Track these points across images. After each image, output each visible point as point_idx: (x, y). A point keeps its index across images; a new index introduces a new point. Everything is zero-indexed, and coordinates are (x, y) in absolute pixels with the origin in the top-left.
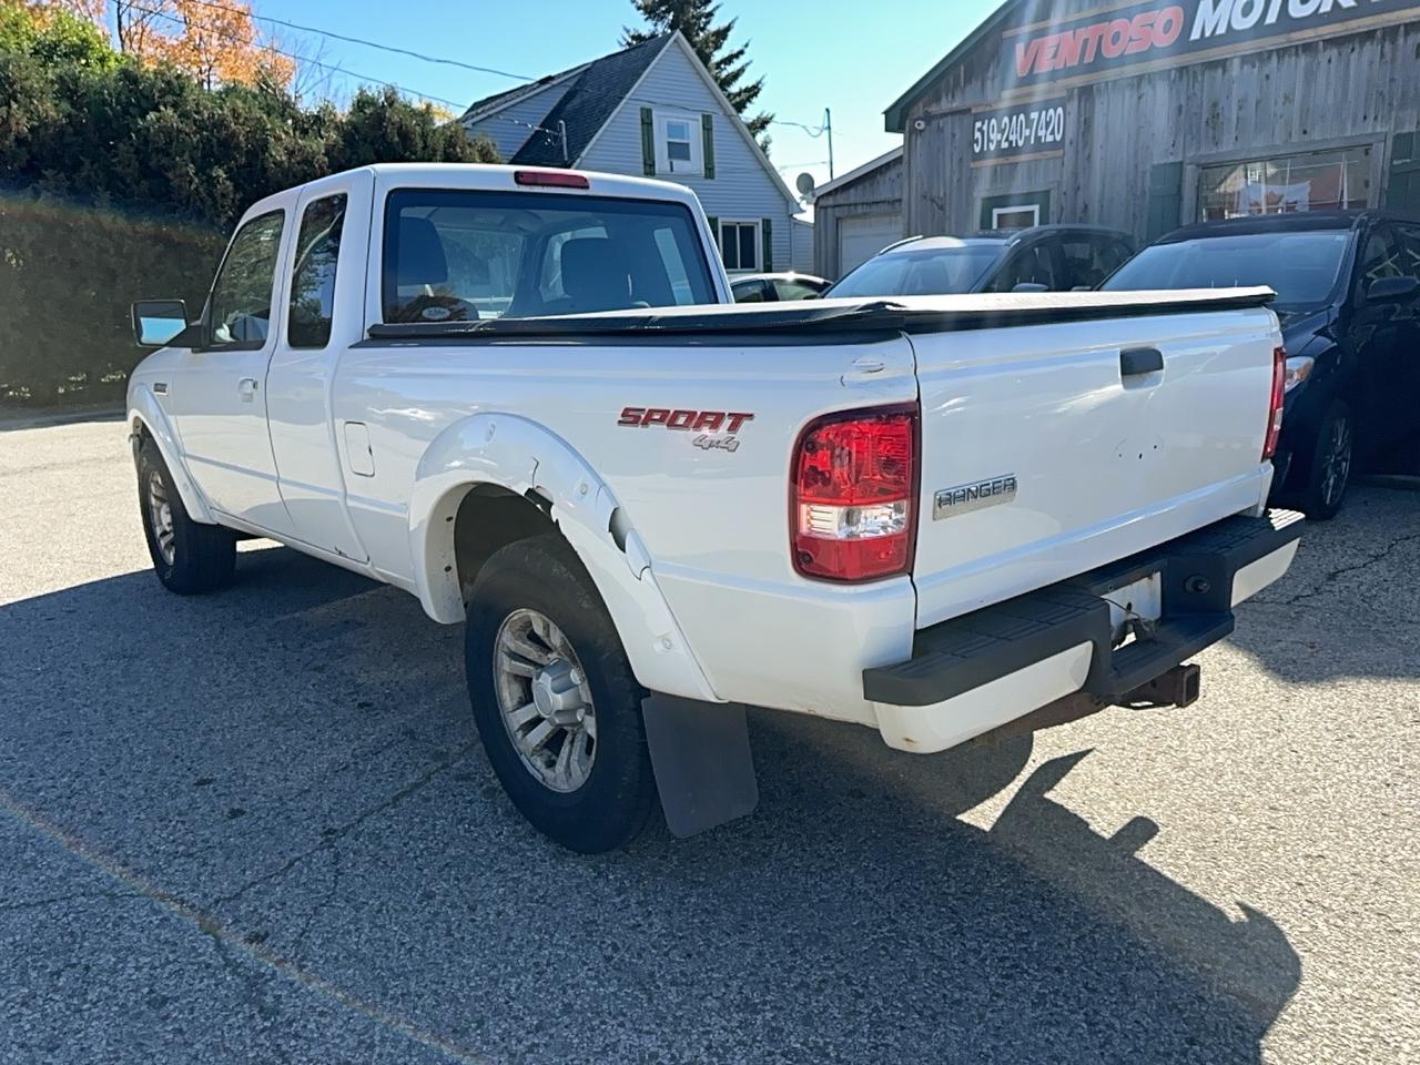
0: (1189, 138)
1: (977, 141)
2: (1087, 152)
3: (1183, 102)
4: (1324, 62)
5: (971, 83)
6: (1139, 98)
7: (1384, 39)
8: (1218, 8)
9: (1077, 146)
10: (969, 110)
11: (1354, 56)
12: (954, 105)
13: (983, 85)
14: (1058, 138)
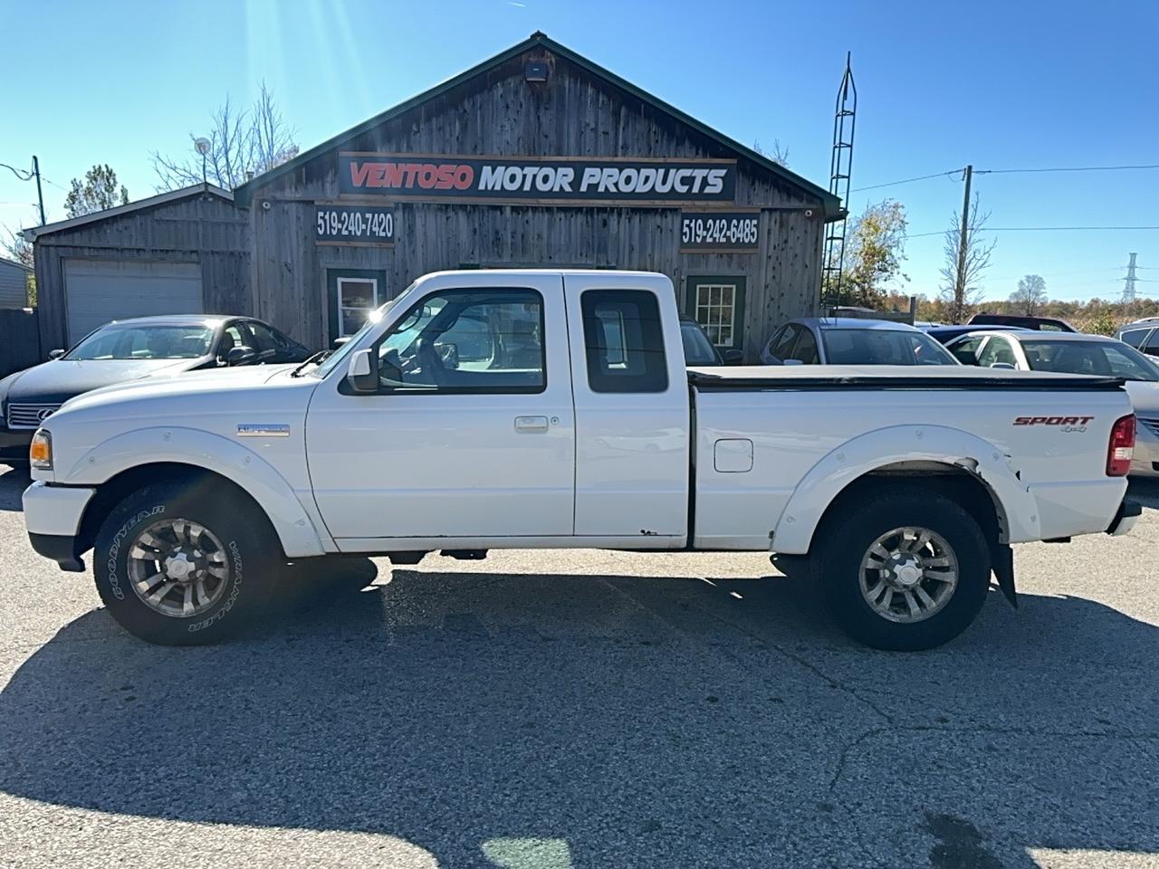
0: (482, 251)
1: (320, 226)
2: (412, 248)
3: (477, 226)
4: (558, 220)
5: (312, 182)
6: (447, 218)
7: (587, 212)
8: (495, 173)
9: (404, 242)
10: (313, 202)
11: (573, 219)
12: (297, 196)
13: (323, 185)
14: (389, 235)
